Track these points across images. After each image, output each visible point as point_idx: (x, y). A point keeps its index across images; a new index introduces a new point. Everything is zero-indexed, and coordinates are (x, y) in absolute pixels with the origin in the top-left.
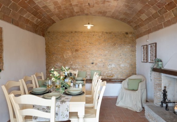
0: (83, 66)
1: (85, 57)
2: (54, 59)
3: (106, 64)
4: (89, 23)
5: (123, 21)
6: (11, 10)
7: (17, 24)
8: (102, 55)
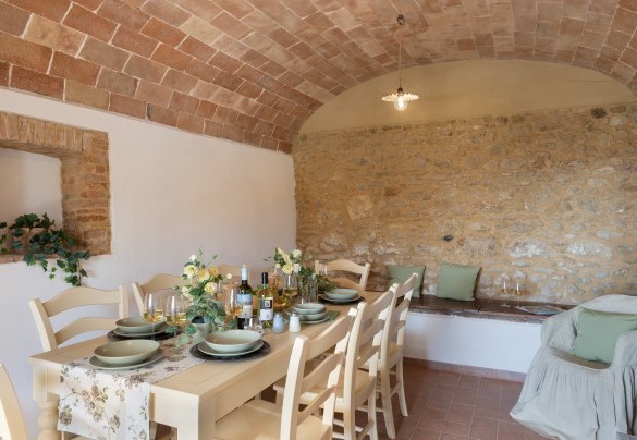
0: (412, 249)
1: (421, 216)
2: (320, 221)
3: (503, 242)
4: (400, 90)
5: (577, 64)
6: (136, 80)
7: (169, 120)
8: (483, 206)
